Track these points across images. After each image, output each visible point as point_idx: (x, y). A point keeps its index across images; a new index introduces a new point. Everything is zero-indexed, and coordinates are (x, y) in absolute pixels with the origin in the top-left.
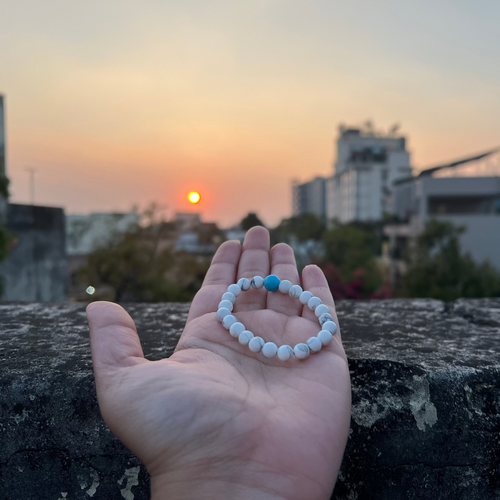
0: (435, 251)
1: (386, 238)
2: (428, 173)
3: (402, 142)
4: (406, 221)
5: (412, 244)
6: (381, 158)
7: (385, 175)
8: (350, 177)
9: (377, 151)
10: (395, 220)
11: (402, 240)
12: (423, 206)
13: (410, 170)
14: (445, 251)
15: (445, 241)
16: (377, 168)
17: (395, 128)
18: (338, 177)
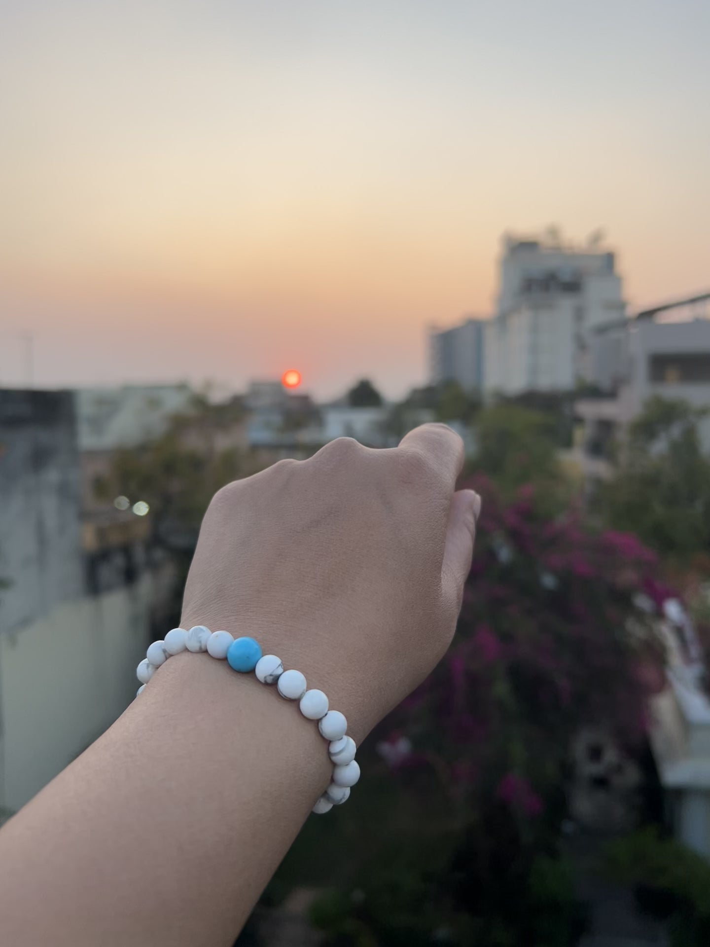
0: (659, 447)
1: (579, 420)
2: (648, 315)
3: (609, 259)
4: (611, 394)
5: (622, 436)
6: (573, 286)
7: (579, 314)
8: (522, 321)
9: (566, 277)
10: (593, 392)
11: (606, 426)
12: (641, 370)
13: (621, 305)
14: (675, 447)
15: (676, 431)
16: (566, 304)
17: (597, 238)
18: (502, 319)
